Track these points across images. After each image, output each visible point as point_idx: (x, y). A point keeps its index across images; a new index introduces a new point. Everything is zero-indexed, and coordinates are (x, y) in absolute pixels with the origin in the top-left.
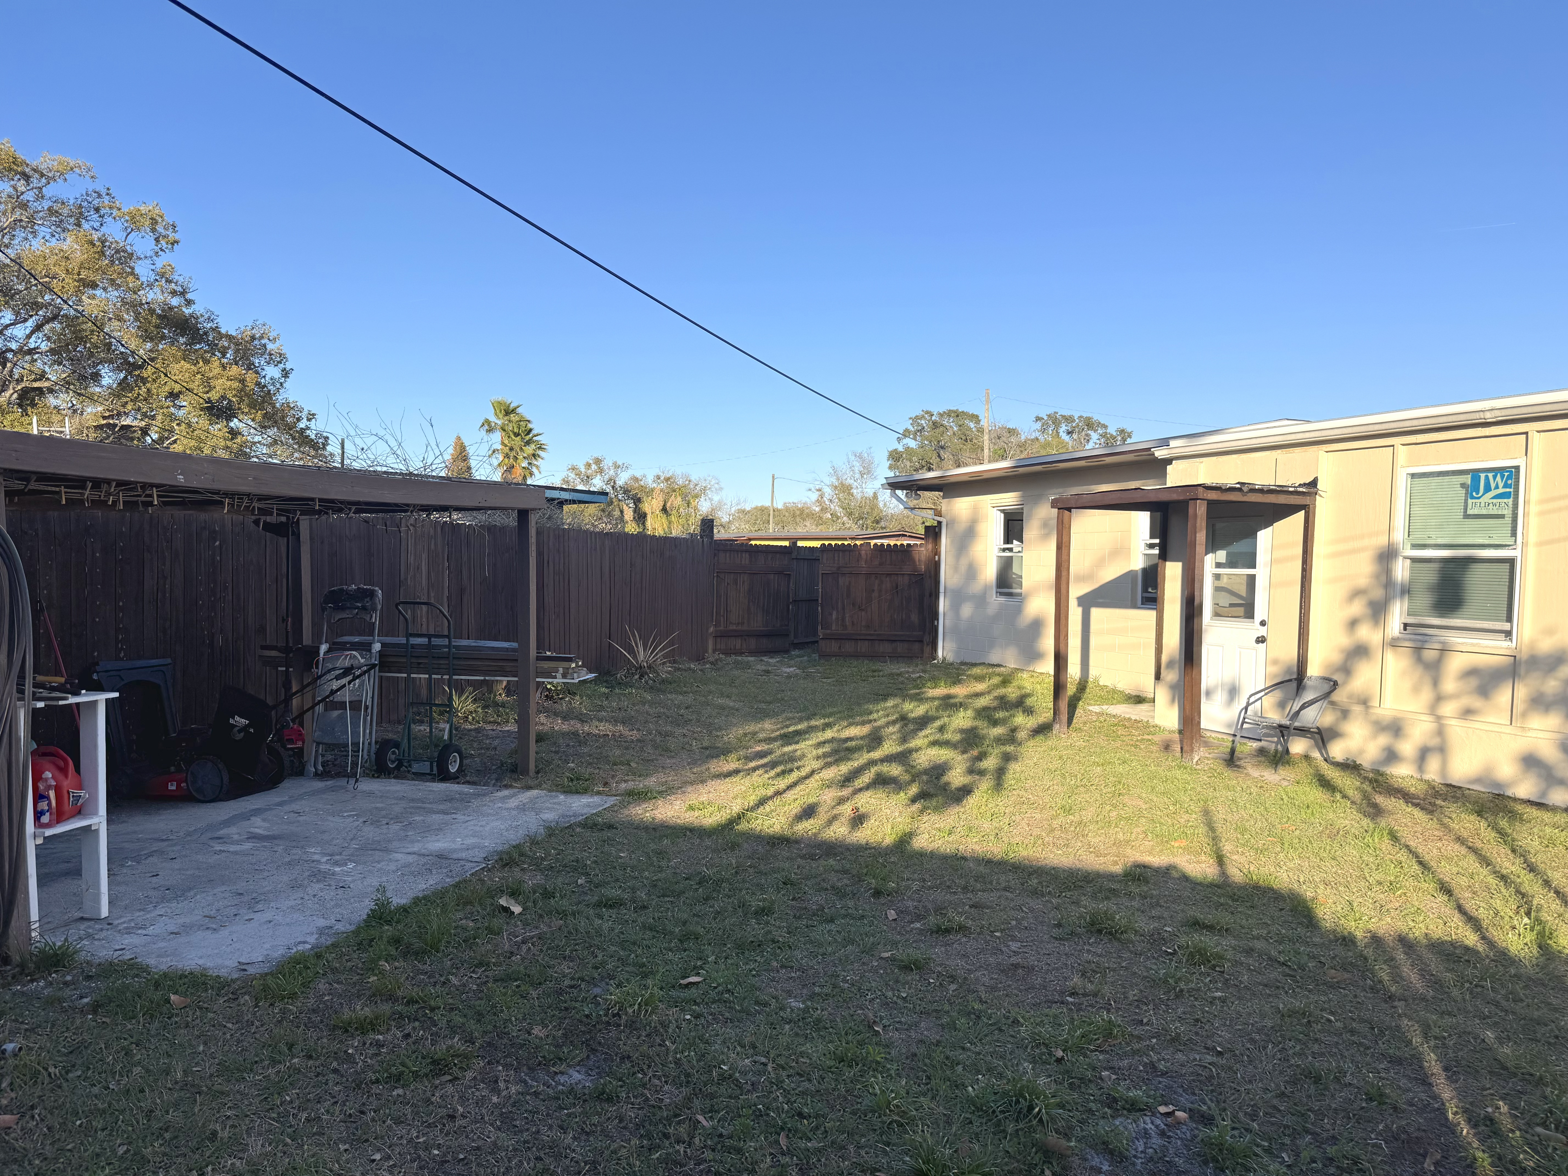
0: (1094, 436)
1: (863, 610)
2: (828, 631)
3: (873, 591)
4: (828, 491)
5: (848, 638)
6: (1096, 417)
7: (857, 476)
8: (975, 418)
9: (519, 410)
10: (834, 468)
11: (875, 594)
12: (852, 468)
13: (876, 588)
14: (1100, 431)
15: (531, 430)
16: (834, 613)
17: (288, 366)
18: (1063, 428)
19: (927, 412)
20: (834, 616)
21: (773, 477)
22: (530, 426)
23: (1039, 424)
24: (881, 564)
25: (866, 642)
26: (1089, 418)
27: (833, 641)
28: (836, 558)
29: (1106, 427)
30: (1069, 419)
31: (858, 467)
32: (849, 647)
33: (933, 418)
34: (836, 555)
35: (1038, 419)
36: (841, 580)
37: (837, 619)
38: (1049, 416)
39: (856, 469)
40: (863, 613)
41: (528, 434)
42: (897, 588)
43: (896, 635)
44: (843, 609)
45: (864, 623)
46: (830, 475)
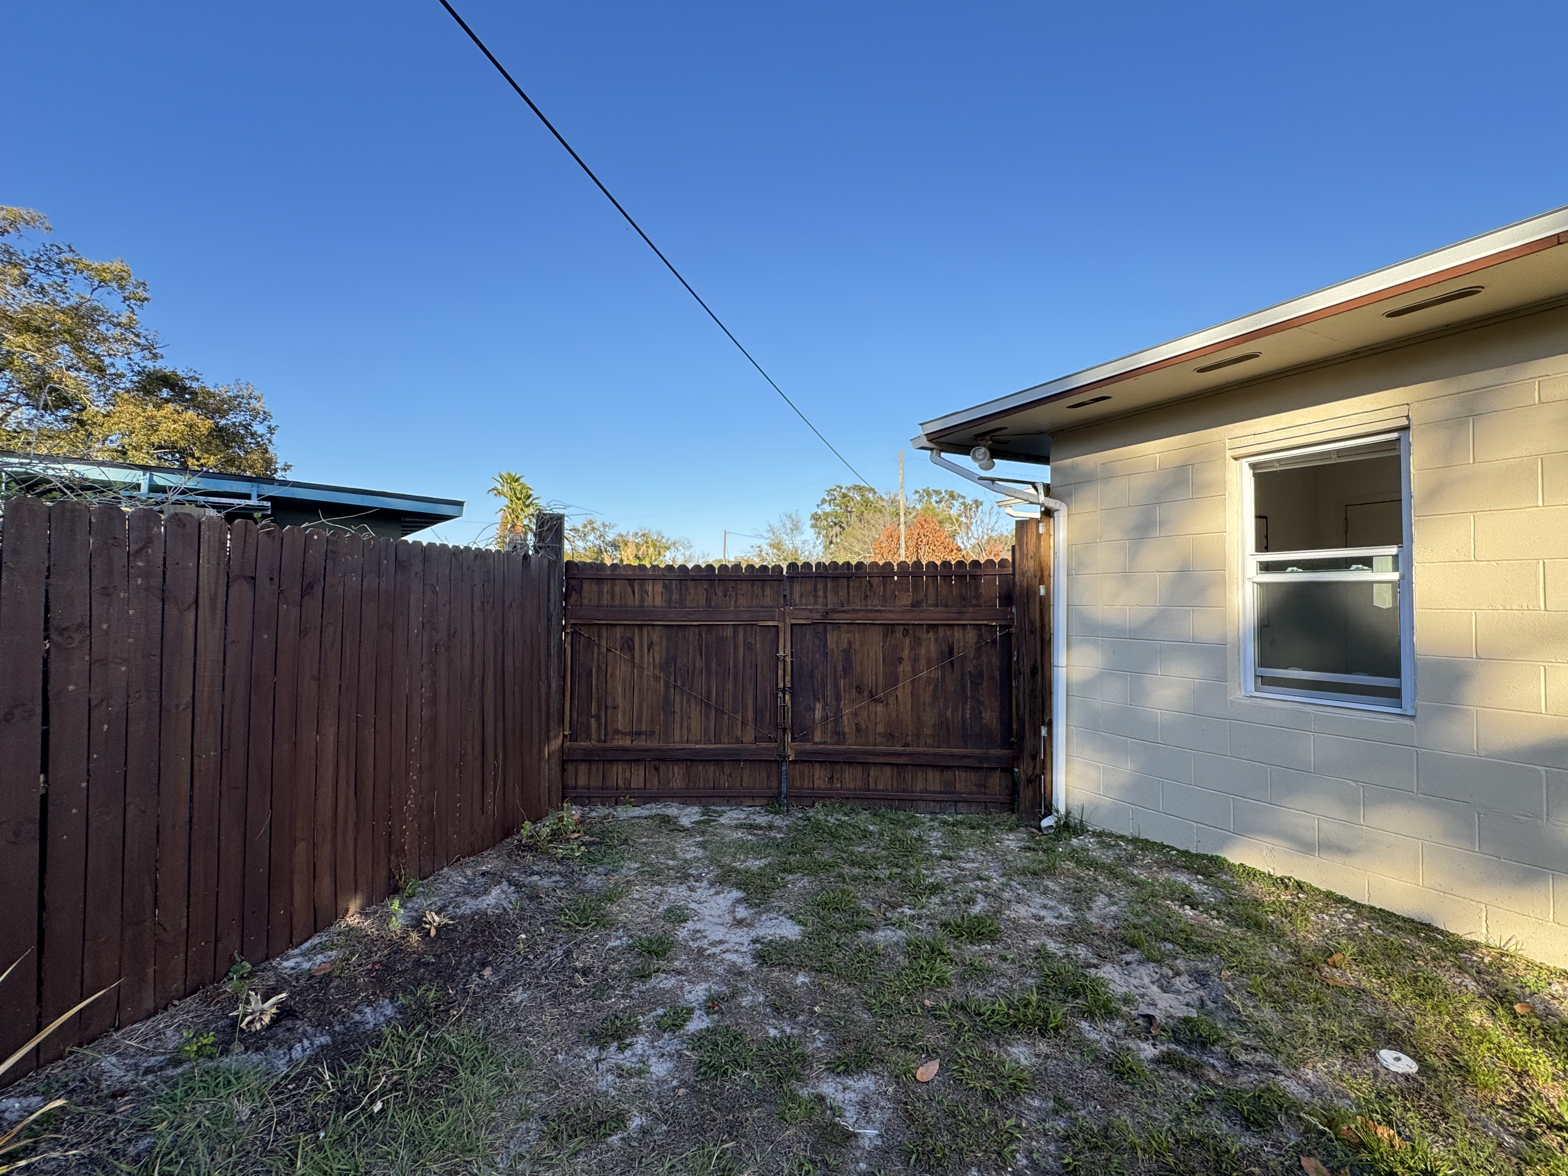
0: (957, 504)
1: (879, 701)
2: (808, 746)
3: (900, 660)
4: (765, 547)
5: (850, 761)
6: (957, 491)
7: (789, 531)
8: (872, 490)
9: (522, 480)
10: (770, 526)
11: (905, 667)
12: (784, 526)
13: (906, 654)
14: (961, 500)
15: (530, 496)
16: (819, 706)
17: (273, 423)
18: (934, 498)
19: (838, 486)
20: (818, 714)
21: (725, 533)
22: (530, 492)
23: (918, 495)
24: (916, 604)
25: (888, 770)
26: (952, 492)
27: (817, 766)
28: (821, 593)
29: (964, 498)
30: (938, 493)
31: (789, 525)
32: (850, 778)
33: (843, 490)
34: (820, 586)
35: (917, 492)
36: (832, 638)
37: (825, 718)
38: (924, 490)
39: (788, 527)
40: (880, 708)
41: (529, 498)
42: (951, 653)
43: (952, 755)
44: (838, 698)
45: (880, 729)
46: (768, 531)
